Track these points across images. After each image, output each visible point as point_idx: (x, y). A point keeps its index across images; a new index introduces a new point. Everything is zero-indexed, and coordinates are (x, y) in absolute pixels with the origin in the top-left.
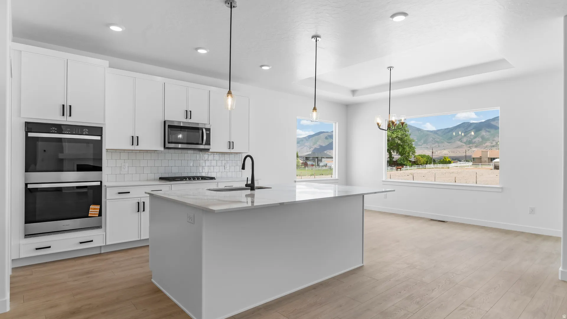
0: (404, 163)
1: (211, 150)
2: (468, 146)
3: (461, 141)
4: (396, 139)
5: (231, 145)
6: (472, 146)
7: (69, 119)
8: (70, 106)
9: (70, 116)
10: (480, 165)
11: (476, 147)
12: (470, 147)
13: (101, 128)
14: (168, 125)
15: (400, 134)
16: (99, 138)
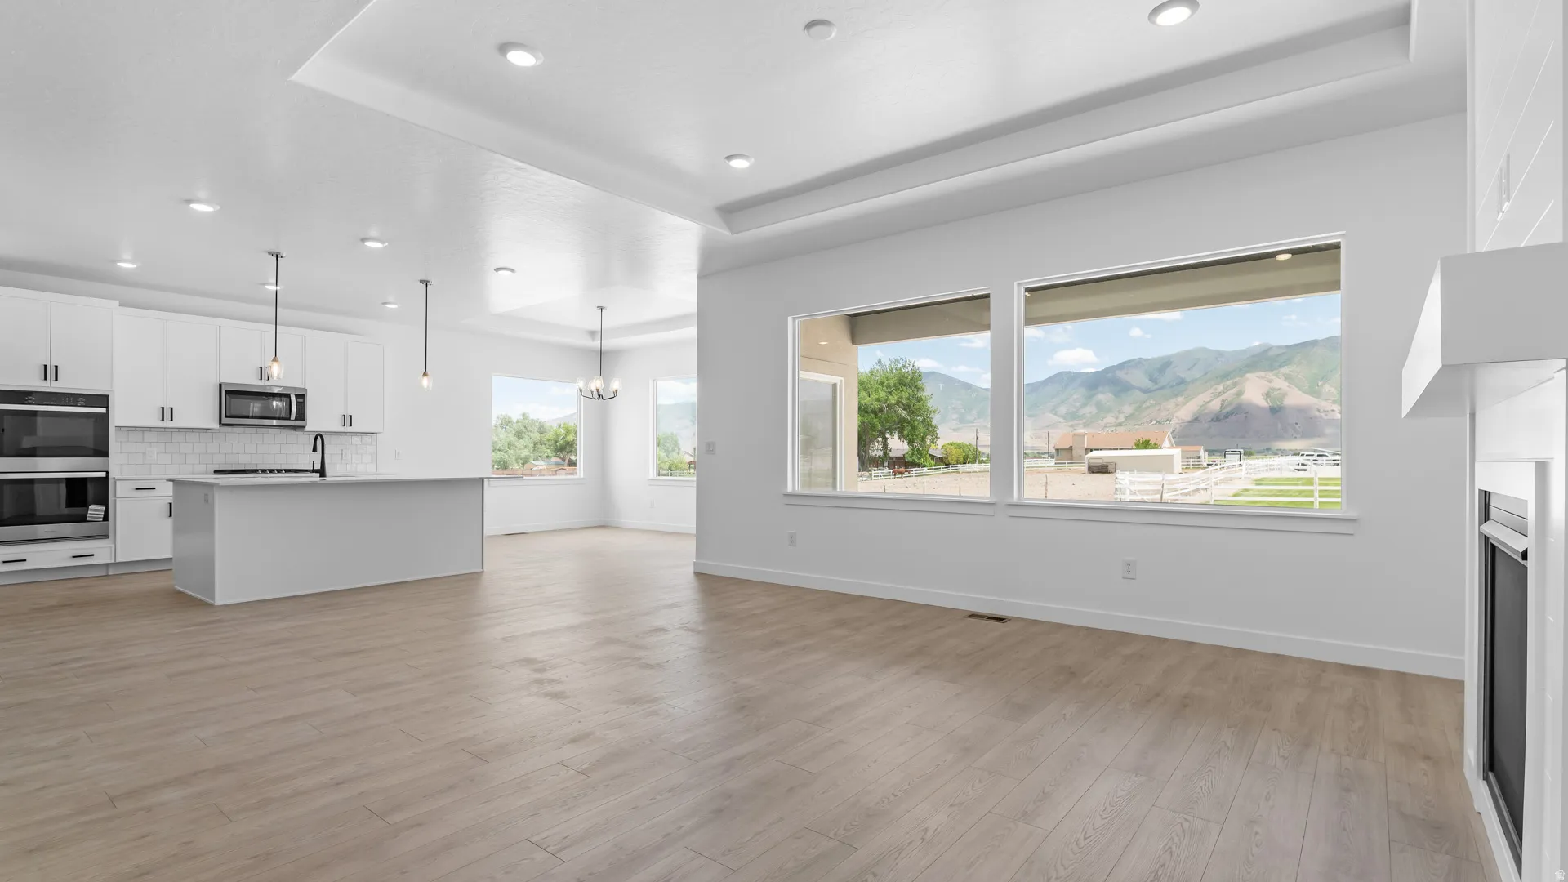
0: (920, 461)
1: (307, 429)
2: (1070, 423)
3: (1056, 412)
4: (897, 408)
5: (347, 420)
6: (1077, 425)
7: (55, 384)
8: (56, 367)
9: (56, 379)
10: (1066, 465)
11: (1086, 425)
12: (1072, 426)
13: (107, 397)
14: (226, 391)
15: (905, 395)
16: (103, 410)
